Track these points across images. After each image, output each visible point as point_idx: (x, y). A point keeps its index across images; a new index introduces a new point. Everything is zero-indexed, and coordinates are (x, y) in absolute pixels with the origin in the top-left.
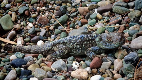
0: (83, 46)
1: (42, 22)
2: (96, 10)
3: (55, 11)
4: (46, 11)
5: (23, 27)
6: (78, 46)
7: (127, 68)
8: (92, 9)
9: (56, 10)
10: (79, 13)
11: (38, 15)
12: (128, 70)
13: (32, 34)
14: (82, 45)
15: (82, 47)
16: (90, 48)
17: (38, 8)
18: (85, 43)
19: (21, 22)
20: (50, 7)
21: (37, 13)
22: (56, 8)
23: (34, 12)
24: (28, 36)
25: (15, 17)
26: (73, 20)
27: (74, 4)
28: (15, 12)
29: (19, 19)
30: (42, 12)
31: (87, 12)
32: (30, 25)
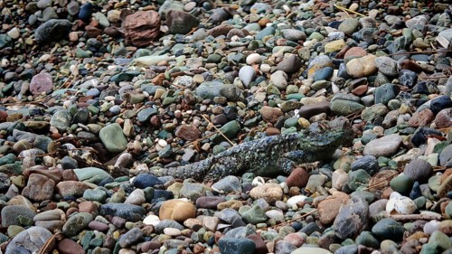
0: (273, 153)
1: (187, 135)
2: (296, 112)
3: (213, 117)
4: (194, 116)
5: (146, 147)
6: (263, 155)
7: (356, 177)
8: (288, 110)
9: (216, 114)
10: (261, 119)
11: (179, 124)
12: (357, 180)
13: (166, 158)
14: (270, 151)
15: (269, 156)
16: (287, 154)
17: (177, 112)
18: (276, 147)
19: (142, 138)
20: (203, 108)
21: (175, 121)
22: (214, 111)
23: (170, 119)
24: (158, 162)
25: (130, 128)
26: (250, 131)
27: (251, 103)
28: (131, 118)
29: (138, 133)
30: (185, 119)
31: (278, 116)
32: (162, 142)
